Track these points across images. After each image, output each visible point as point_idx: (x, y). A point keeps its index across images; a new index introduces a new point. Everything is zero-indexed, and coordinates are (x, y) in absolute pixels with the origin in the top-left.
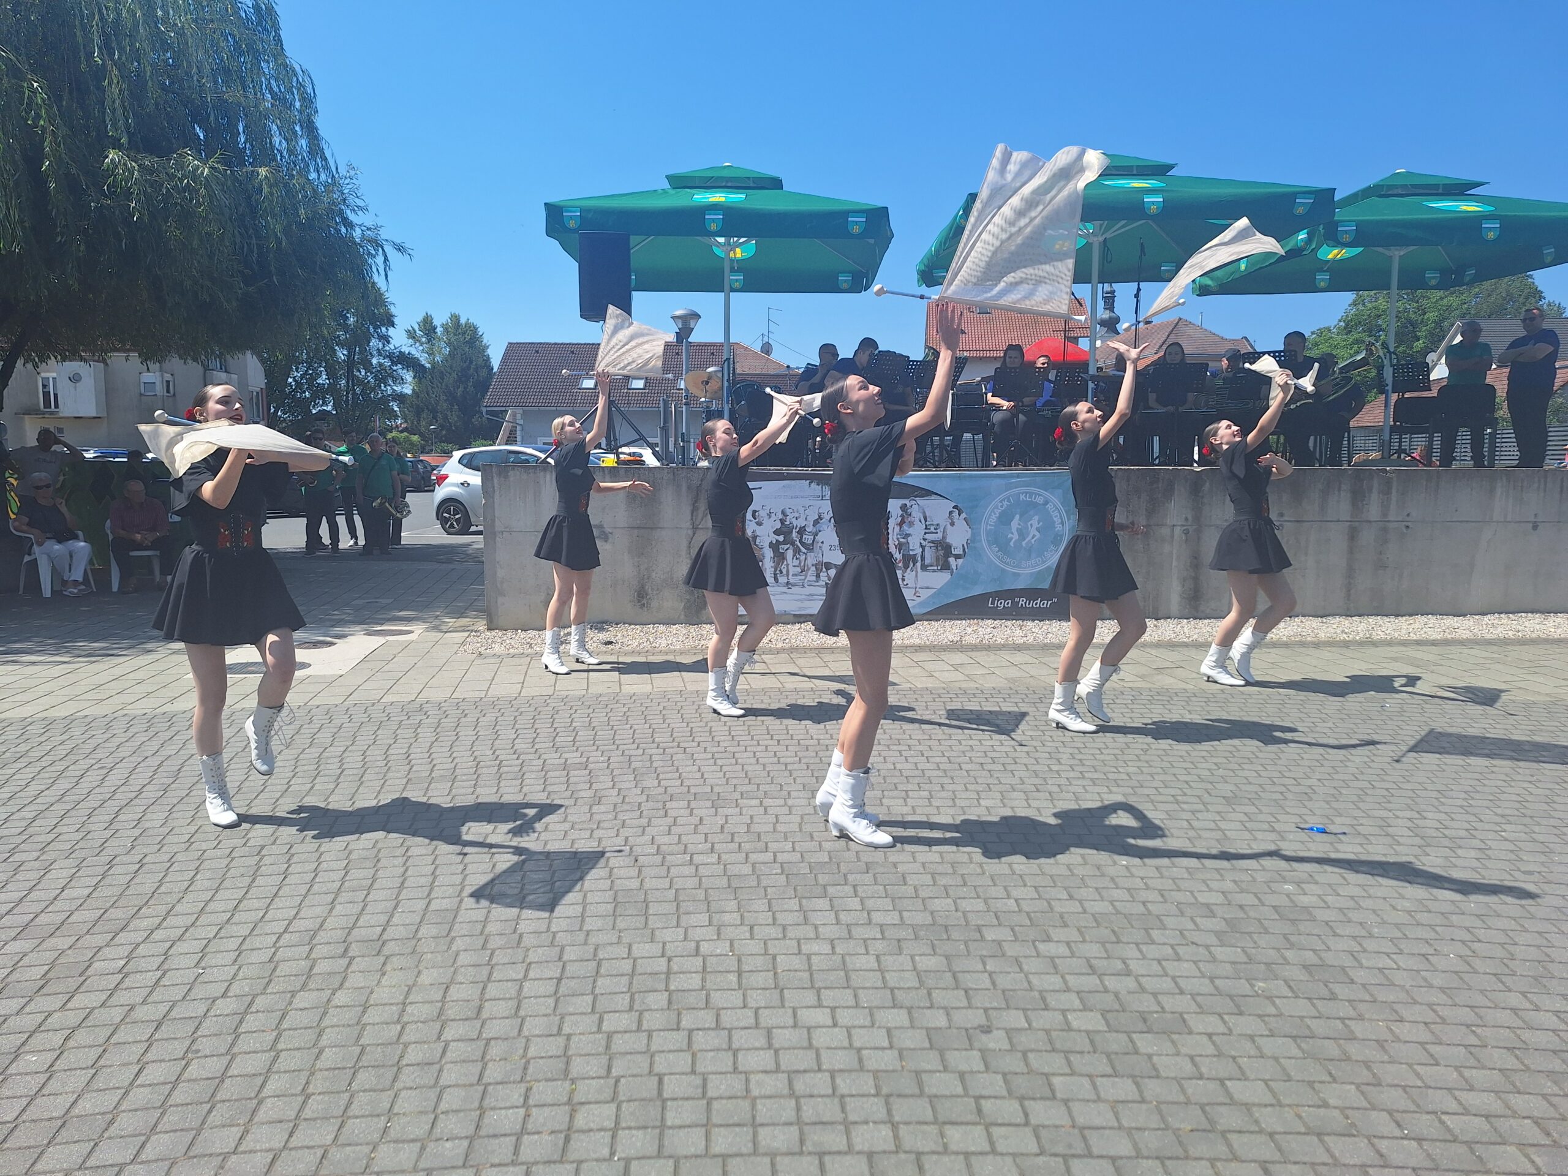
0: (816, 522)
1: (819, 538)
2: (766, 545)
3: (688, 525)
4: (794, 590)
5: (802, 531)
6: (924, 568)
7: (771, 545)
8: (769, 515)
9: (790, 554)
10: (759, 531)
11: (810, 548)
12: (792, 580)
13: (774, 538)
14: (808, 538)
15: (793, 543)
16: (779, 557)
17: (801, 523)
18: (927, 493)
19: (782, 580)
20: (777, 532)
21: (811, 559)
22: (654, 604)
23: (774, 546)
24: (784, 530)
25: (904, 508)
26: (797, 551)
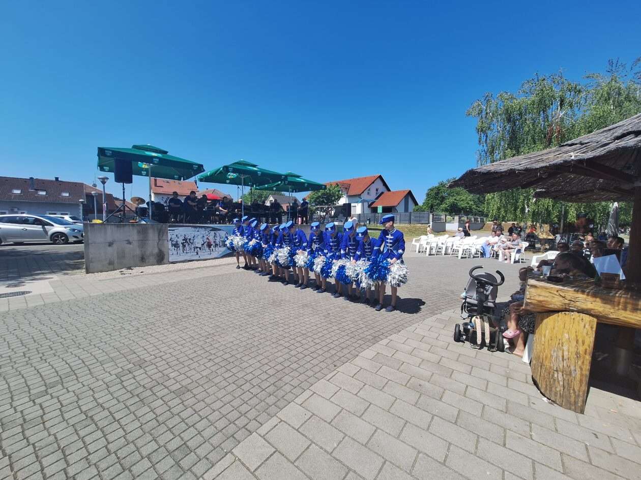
0: (193, 237)
1: (194, 241)
2: (180, 243)
3: (157, 239)
4: (188, 254)
5: (190, 239)
6: (220, 247)
7: (182, 243)
8: (181, 236)
9: (187, 245)
10: (178, 240)
11: (192, 243)
12: (187, 251)
13: (183, 241)
14: (191, 241)
15: (187, 242)
16: (184, 246)
17: (190, 237)
18: (220, 230)
19: (185, 252)
20: (183, 240)
21: (193, 246)
22: (147, 261)
23: (183, 244)
24: (185, 239)
25: (215, 233)
26: (189, 244)
